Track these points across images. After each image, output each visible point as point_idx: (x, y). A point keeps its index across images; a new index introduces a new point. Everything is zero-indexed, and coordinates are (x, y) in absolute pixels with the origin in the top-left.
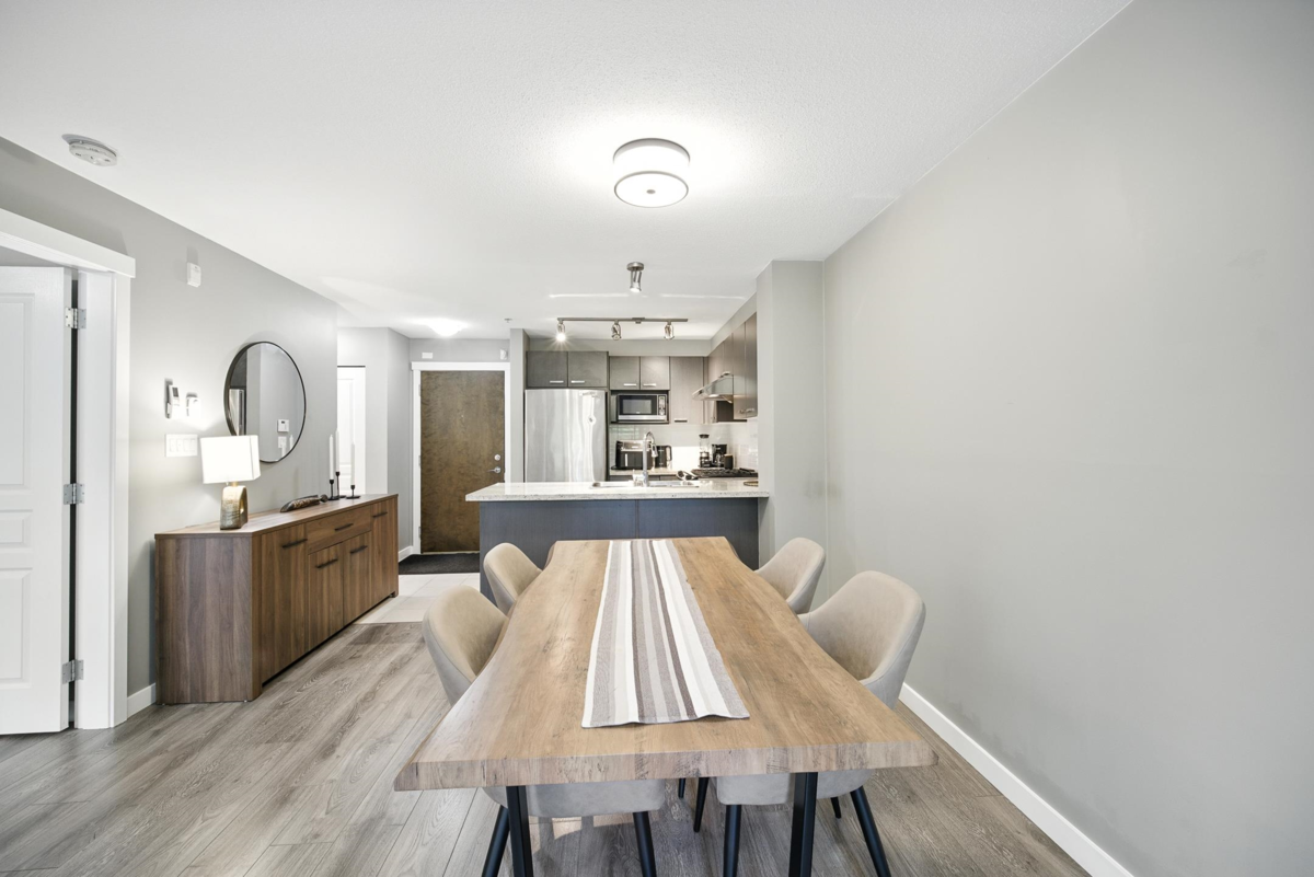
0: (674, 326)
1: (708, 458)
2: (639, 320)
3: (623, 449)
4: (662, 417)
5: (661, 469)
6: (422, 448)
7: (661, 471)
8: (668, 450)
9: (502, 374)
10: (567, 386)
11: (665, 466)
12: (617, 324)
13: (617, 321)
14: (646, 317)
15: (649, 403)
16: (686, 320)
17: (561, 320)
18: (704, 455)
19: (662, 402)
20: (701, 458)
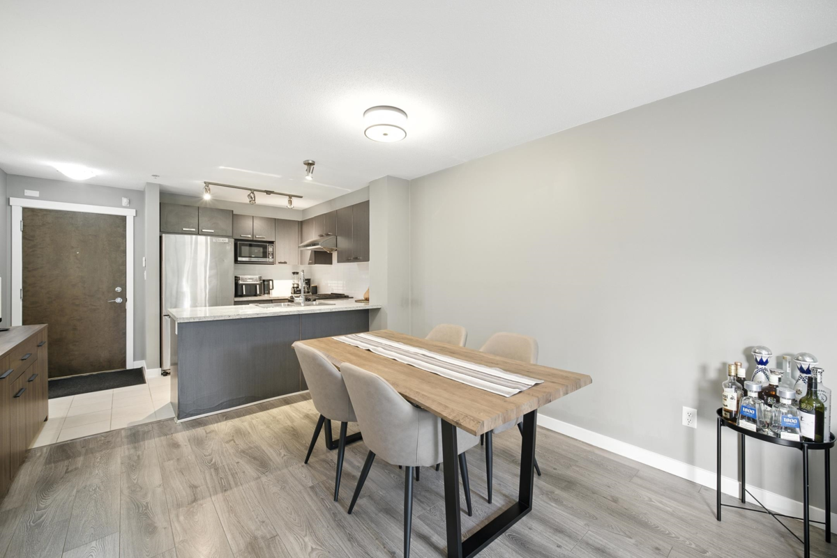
0: (294, 200)
1: (298, 287)
2: (268, 192)
3: (240, 282)
4: (270, 259)
5: (266, 295)
6: (24, 282)
7: (266, 297)
8: (271, 282)
9: (124, 219)
10: (198, 233)
11: (269, 293)
12: (253, 193)
13: (253, 191)
14: (275, 191)
15: (261, 249)
16: (301, 197)
17: (207, 184)
18: (295, 286)
19: (270, 249)
20: (294, 288)
